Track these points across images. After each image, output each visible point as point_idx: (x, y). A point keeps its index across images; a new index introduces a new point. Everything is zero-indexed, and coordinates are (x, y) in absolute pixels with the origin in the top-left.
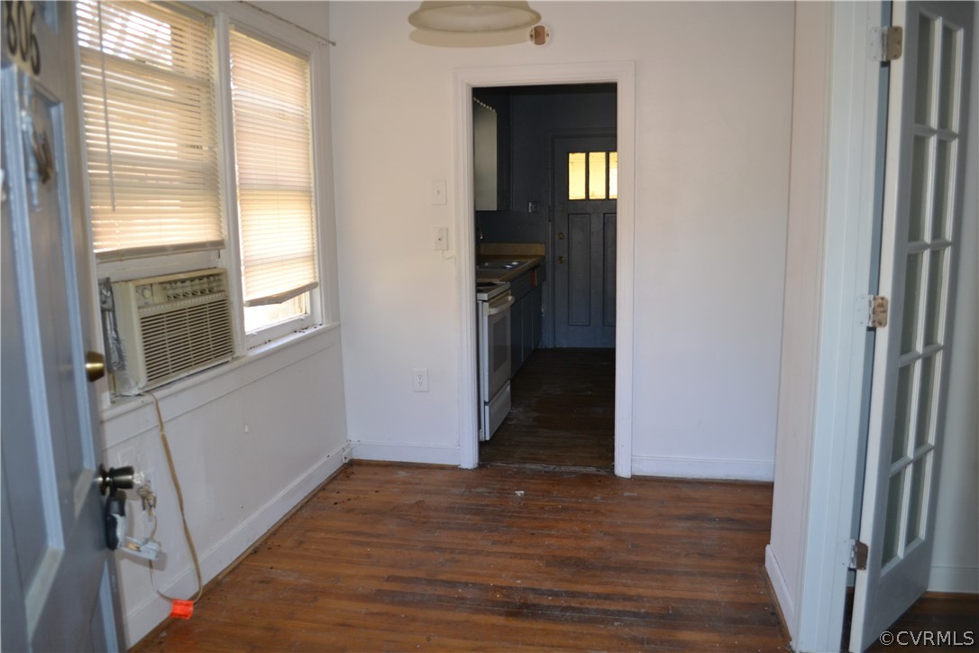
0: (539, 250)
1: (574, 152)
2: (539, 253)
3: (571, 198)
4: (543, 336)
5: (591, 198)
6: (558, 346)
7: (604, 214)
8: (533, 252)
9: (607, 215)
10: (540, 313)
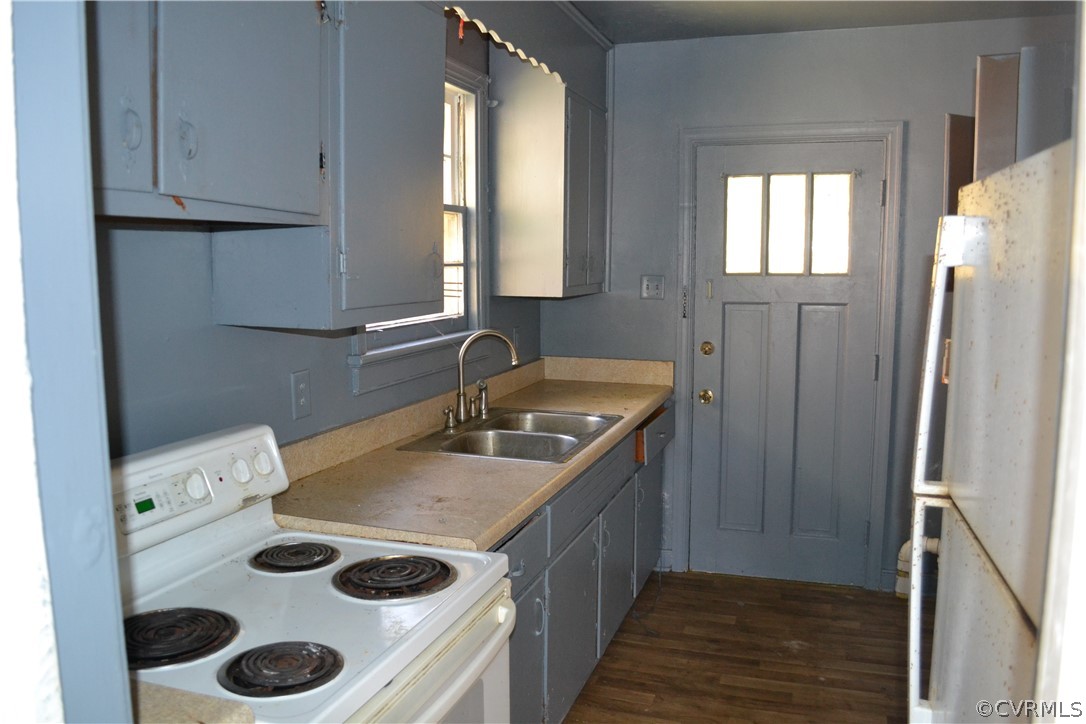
0: (659, 374)
1: (737, 175)
2: (660, 382)
3: (729, 270)
4: (665, 546)
5: (771, 270)
6: (695, 569)
7: (800, 305)
8: (649, 379)
9: (805, 308)
10: (660, 500)
